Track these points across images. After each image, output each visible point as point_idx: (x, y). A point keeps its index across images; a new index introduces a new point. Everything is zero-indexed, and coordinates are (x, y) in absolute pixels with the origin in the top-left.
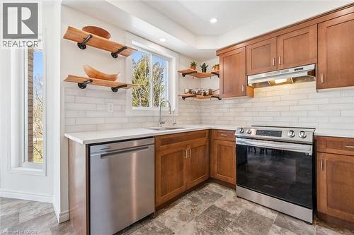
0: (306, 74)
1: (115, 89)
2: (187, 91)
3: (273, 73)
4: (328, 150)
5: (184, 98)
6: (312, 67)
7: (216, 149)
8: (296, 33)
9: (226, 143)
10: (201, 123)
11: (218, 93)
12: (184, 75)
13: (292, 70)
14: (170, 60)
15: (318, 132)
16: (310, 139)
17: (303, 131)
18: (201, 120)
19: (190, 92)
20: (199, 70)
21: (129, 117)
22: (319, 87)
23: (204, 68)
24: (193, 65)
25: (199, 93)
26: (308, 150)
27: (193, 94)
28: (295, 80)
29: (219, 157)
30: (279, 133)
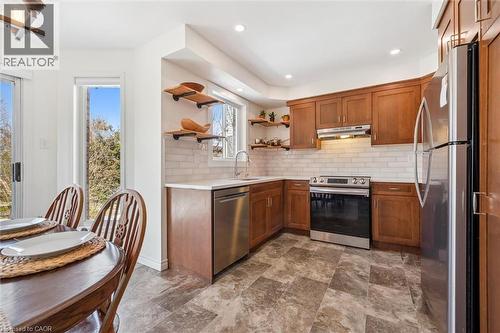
0: (364, 133)
1: (199, 140)
2: (257, 141)
3: (339, 129)
4: (380, 193)
5: (253, 148)
6: (368, 127)
7: (290, 199)
8: (356, 97)
9: (299, 192)
10: (267, 175)
11: (288, 144)
12: (252, 123)
13: (353, 128)
14: (239, 107)
15: (373, 180)
16: (367, 185)
17: (362, 178)
18: (267, 171)
19: (261, 141)
20: (268, 118)
21: (210, 168)
22: (373, 143)
23: (272, 117)
24: (263, 114)
25: (268, 144)
26: (366, 193)
27: (264, 145)
28: (355, 136)
29: (293, 206)
30: (345, 181)
